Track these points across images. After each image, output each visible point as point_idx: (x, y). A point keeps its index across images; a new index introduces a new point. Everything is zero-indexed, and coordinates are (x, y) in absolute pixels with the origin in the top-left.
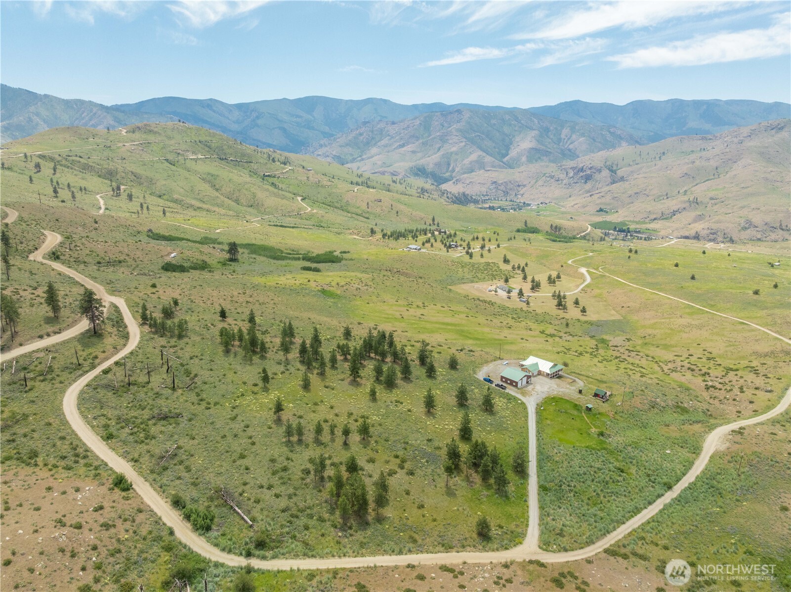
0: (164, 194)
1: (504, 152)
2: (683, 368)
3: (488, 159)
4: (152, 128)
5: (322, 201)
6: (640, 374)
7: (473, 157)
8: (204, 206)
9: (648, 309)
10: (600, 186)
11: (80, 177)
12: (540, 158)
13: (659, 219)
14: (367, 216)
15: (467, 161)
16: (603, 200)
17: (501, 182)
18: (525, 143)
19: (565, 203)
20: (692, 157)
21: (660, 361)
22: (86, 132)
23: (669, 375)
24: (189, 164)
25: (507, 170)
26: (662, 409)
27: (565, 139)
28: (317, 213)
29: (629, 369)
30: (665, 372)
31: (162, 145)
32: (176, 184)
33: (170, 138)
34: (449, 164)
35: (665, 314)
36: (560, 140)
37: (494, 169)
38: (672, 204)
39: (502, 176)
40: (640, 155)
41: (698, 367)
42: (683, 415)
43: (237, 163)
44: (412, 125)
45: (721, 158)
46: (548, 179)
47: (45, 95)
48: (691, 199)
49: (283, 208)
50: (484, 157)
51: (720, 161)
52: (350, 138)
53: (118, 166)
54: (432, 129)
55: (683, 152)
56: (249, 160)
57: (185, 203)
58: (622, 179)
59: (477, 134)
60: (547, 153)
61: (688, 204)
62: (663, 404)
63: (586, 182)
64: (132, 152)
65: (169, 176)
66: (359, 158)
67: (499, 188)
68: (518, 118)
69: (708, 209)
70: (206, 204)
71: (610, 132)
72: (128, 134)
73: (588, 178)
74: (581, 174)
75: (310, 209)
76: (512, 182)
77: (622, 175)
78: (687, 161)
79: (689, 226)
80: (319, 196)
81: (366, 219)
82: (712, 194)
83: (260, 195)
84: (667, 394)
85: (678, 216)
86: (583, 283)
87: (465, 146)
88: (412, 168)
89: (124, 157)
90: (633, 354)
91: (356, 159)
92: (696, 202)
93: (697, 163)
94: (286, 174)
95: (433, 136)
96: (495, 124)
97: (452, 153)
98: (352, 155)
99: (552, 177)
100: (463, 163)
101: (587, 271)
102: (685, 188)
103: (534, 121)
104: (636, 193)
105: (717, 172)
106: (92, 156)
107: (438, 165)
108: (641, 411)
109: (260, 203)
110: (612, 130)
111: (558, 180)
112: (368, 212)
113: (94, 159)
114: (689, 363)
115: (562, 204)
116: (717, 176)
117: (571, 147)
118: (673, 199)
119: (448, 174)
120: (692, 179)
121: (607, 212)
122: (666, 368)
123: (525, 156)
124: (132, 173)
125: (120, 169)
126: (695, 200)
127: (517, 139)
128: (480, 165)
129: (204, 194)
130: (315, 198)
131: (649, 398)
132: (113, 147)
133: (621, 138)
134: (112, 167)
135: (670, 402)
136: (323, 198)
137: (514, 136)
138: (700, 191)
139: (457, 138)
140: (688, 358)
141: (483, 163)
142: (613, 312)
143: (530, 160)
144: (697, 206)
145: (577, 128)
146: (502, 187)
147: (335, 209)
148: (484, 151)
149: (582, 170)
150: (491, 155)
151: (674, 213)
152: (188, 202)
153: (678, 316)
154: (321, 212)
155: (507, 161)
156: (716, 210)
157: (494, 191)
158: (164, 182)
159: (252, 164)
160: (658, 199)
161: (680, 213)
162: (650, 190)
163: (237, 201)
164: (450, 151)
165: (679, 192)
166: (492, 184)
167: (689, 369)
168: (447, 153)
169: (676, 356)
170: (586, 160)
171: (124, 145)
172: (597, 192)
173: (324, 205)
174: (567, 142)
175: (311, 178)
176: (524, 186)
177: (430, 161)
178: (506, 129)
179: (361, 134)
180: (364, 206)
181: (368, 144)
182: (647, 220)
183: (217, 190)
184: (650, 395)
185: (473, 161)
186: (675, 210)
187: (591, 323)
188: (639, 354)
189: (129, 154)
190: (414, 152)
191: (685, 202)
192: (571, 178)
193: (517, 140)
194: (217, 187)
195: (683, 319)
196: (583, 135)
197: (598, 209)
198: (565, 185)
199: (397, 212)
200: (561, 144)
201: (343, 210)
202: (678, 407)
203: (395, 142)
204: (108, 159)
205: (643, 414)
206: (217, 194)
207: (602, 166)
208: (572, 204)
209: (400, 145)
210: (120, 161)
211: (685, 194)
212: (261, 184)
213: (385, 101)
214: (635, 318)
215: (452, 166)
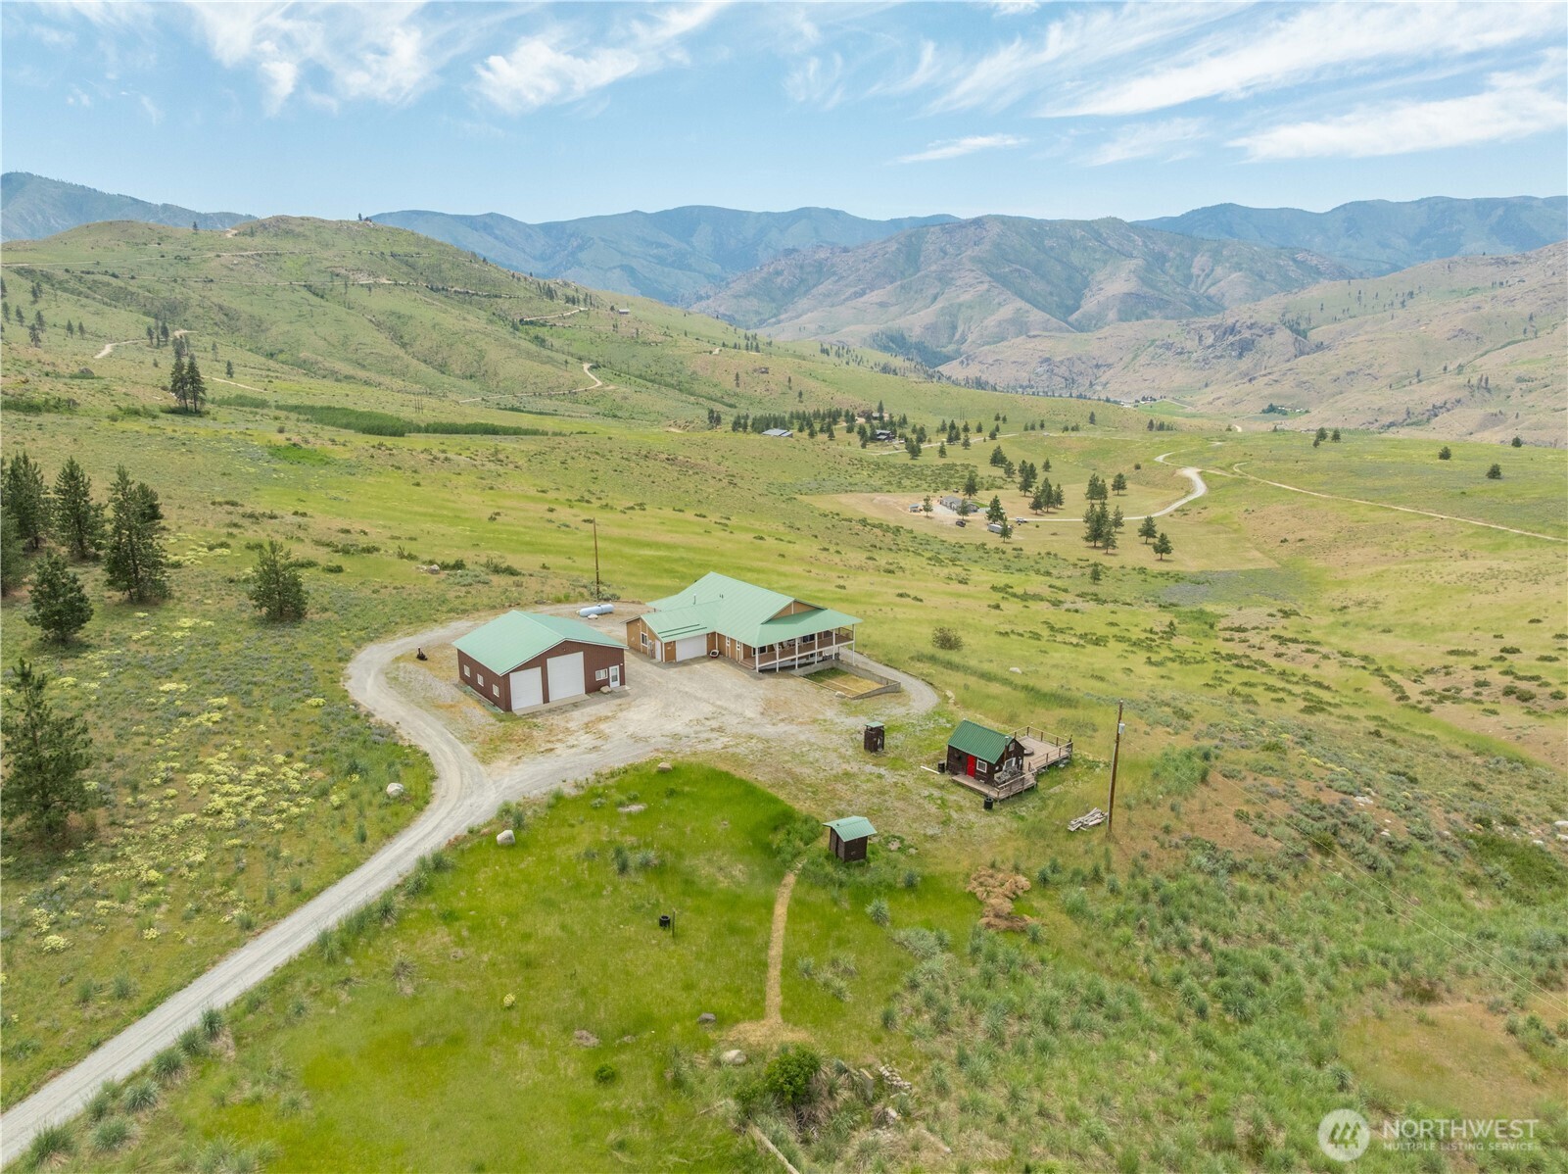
0: (281, 351)
1: (1070, 302)
2: (1485, 691)
3: (1036, 316)
4: (291, 227)
5: (637, 373)
6: (1302, 704)
7: (1006, 312)
8: (361, 374)
9: (1360, 542)
10: (1272, 362)
11: (91, 309)
12: (1145, 314)
13: (1402, 425)
14: (732, 401)
15: (991, 322)
16: (1277, 388)
17: (1059, 359)
18: (1115, 283)
19: (1194, 398)
20: (1477, 298)
21: (1392, 668)
22: (147, 231)
23: (1428, 710)
24: (354, 294)
25: (1073, 336)
26: (1385, 859)
27: (1199, 276)
28: (614, 391)
29: (1261, 688)
30: (1413, 701)
31: (304, 258)
32: (312, 331)
33: (326, 246)
34: (954, 328)
35: (1412, 551)
36: (1189, 278)
37: (1047, 334)
38: (1431, 393)
39: (1063, 346)
40: (1359, 299)
41: (1547, 684)
42: (1527, 901)
43: (466, 298)
44: (881, 252)
45: (1542, 296)
46: (1160, 351)
47: (165, 207)
48: (1474, 381)
49: (538, 380)
50: (1028, 311)
51: (1540, 302)
52: (756, 280)
53: (192, 295)
54: (922, 259)
55: (1454, 291)
56: (493, 292)
57: (319, 368)
58: (1320, 347)
59: (1014, 266)
60: (1162, 304)
61: (1466, 392)
62: (1392, 826)
63: (1240, 356)
64: (232, 270)
65: (300, 316)
66: (774, 320)
67: (1056, 370)
68: (1100, 235)
69: (1513, 401)
70: (369, 370)
71: (1295, 260)
72: (237, 238)
73: (1244, 347)
74: (1231, 339)
75: (600, 383)
76: (1084, 359)
77: (1320, 340)
78: (1464, 306)
79: (1468, 437)
80: (633, 362)
81: (729, 409)
82: (1522, 370)
83: (494, 354)
84: (1418, 772)
85: (1444, 417)
86: (1184, 497)
87: (988, 291)
88: (877, 335)
89: (210, 277)
90: (1294, 649)
91: (765, 320)
92: (1485, 386)
93: (1487, 308)
94: (570, 320)
95: (923, 273)
96: (1052, 248)
97: (960, 305)
98: (757, 313)
99: (1168, 347)
100: (984, 324)
101: (1200, 473)
102: (1461, 361)
103: (1134, 241)
104: (1348, 374)
105: (1531, 327)
106: (139, 275)
107: (932, 328)
108: (1234, 869)
109: (491, 371)
110: (1299, 257)
111: (1181, 353)
112: (736, 394)
113: (144, 280)
114: (1506, 673)
115: (1188, 399)
116: (1532, 335)
117: (1212, 291)
118: (1433, 383)
119: (951, 348)
120: (1474, 342)
121: (1285, 413)
122: (1414, 691)
123: (1115, 310)
124: (221, 308)
125: (195, 298)
126: (1483, 384)
127: (1100, 276)
128: (1020, 327)
129: (368, 351)
130: (624, 367)
131: (1306, 789)
132: (194, 259)
133: (1319, 273)
134: (179, 297)
135: (1438, 813)
136: (641, 367)
137: (1092, 271)
138: (1493, 364)
139: (973, 274)
140: (1501, 659)
141: (1026, 323)
142: (1258, 554)
143: (1125, 316)
144: (1487, 395)
145: (1225, 252)
146: (1063, 370)
147: (663, 389)
148: (1028, 301)
149: (1232, 330)
150: (1043, 309)
151: (1435, 411)
152: (327, 364)
153: (1455, 553)
154: (623, 389)
155: (1076, 320)
156: (1531, 404)
157: (1044, 377)
158: (287, 328)
159: (500, 301)
160: (1398, 383)
161: (1448, 410)
162: (1381, 366)
163: (442, 368)
164: (958, 301)
165: (1445, 369)
166: (1042, 362)
167: (1508, 692)
168: (951, 305)
169: (1452, 653)
170: (1238, 313)
171: (219, 256)
172: (1263, 372)
173: (639, 380)
174: (1203, 282)
175: (622, 329)
176: (1109, 366)
177: (916, 321)
178: (1076, 258)
179: (778, 273)
180: (729, 383)
181: (790, 293)
182: (1373, 428)
183: (404, 345)
184: (1317, 773)
185: (1005, 321)
186: (1438, 404)
187: (1178, 578)
188: (1316, 648)
189: (225, 272)
190: (882, 305)
191: (1460, 387)
192: (1209, 347)
193: (1098, 279)
194: (406, 339)
195: (1471, 562)
196: (1238, 267)
197: (1266, 407)
198: (1197, 361)
199: (801, 394)
200: (1191, 286)
201: (680, 390)
202: (1491, 847)
203: (846, 286)
204: (175, 281)
205: (1243, 896)
206: (401, 353)
207: (1276, 321)
208: (1211, 399)
209: (855, 293)
210: (200, 285)
211: (1459, 374)
212: (509, 338)
213: (836, 214)
214: (1321, 564)
215: (960, 330)
